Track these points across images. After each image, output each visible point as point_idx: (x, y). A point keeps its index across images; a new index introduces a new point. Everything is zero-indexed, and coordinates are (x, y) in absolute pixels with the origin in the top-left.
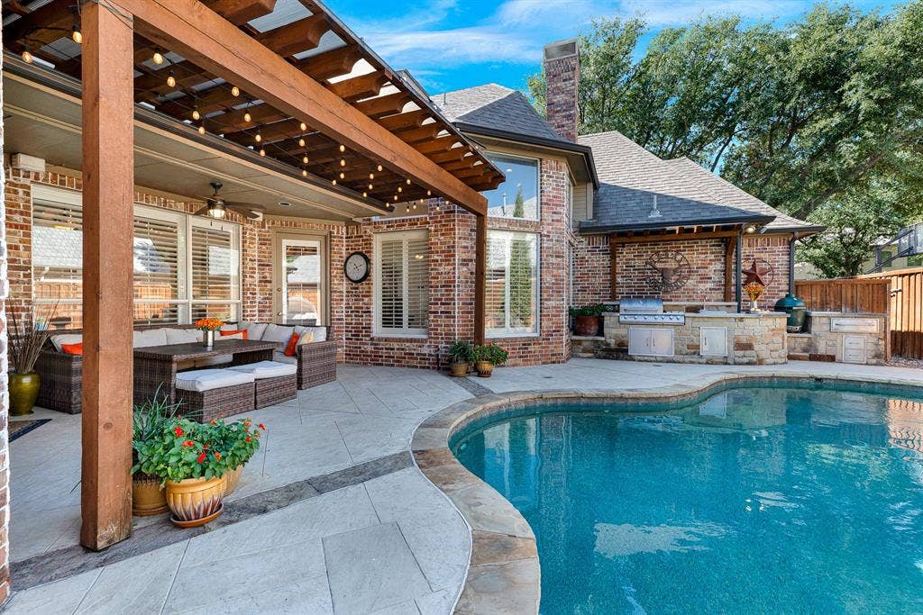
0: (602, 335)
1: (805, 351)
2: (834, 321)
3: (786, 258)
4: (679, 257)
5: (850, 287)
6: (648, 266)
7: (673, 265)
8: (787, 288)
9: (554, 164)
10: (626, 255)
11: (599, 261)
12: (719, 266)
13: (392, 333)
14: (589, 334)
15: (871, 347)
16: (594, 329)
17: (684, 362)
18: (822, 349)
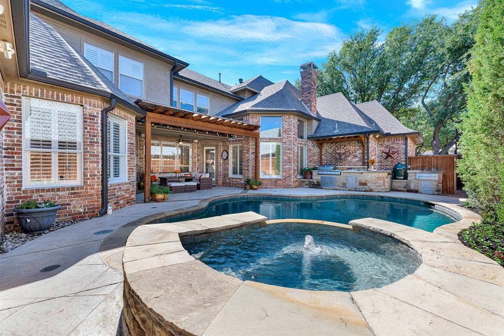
0: (312, 179)
1: (405, 188)
2: (418, 175)
3: (404, 146)
4: (345, 148)
5: (436, 159)
6: (334, 152)
7: (343, 151)
8: (404, 160)
9: (287, 117)
10: (326, 147)
11: (316, 150)
12: (361, 151)
13: (236, 176)
14: (307, 179)
15: (435, 186)
16: (309, 176)
17: (340, 190)
18: (412, 187)
